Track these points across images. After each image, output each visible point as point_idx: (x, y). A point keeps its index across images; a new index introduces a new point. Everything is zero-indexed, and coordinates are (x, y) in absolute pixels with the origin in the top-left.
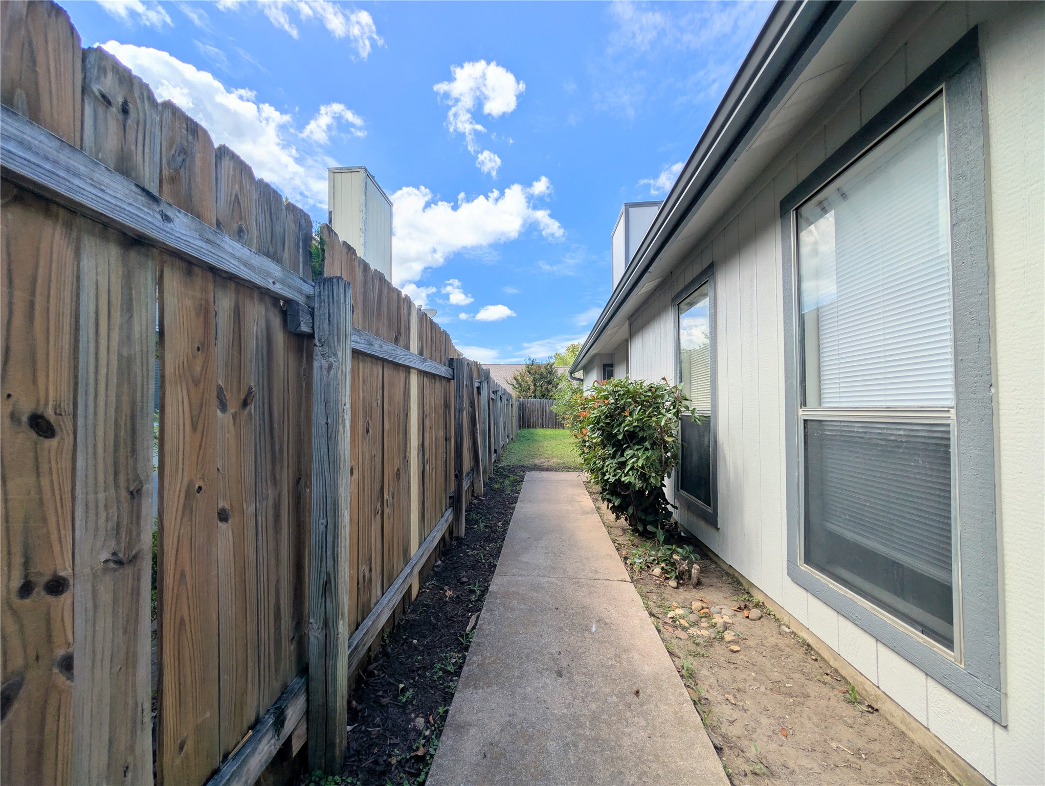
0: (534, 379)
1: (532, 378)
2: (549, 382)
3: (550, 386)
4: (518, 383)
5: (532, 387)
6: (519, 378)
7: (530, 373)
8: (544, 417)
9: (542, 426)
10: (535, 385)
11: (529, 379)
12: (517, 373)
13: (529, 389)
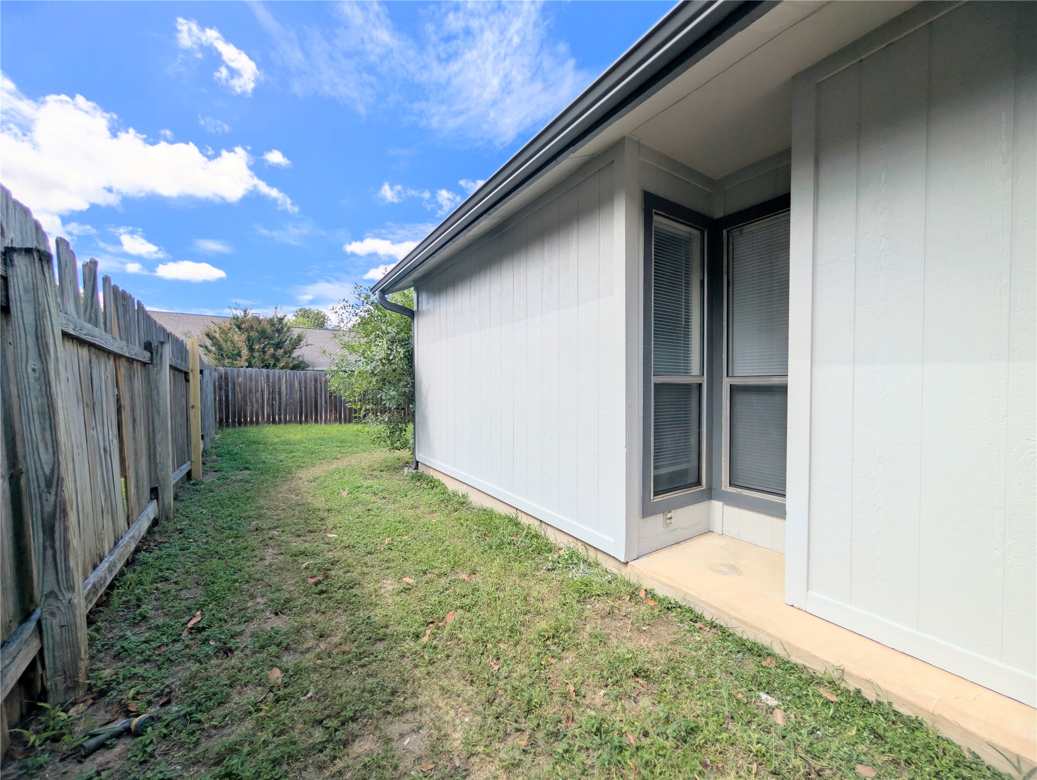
0: (249, 339)
1: (244, 337)
2: (278, 346)
3: (280, 352)
4: (215, 342)
5: (245, 352)
6: (217, 336)
7: (239, 328)
8: (276, 403)
9: (273, 421)
10: (251, 349)
11: (239, 339)
12: (213, 327)
13: (239, 354)
